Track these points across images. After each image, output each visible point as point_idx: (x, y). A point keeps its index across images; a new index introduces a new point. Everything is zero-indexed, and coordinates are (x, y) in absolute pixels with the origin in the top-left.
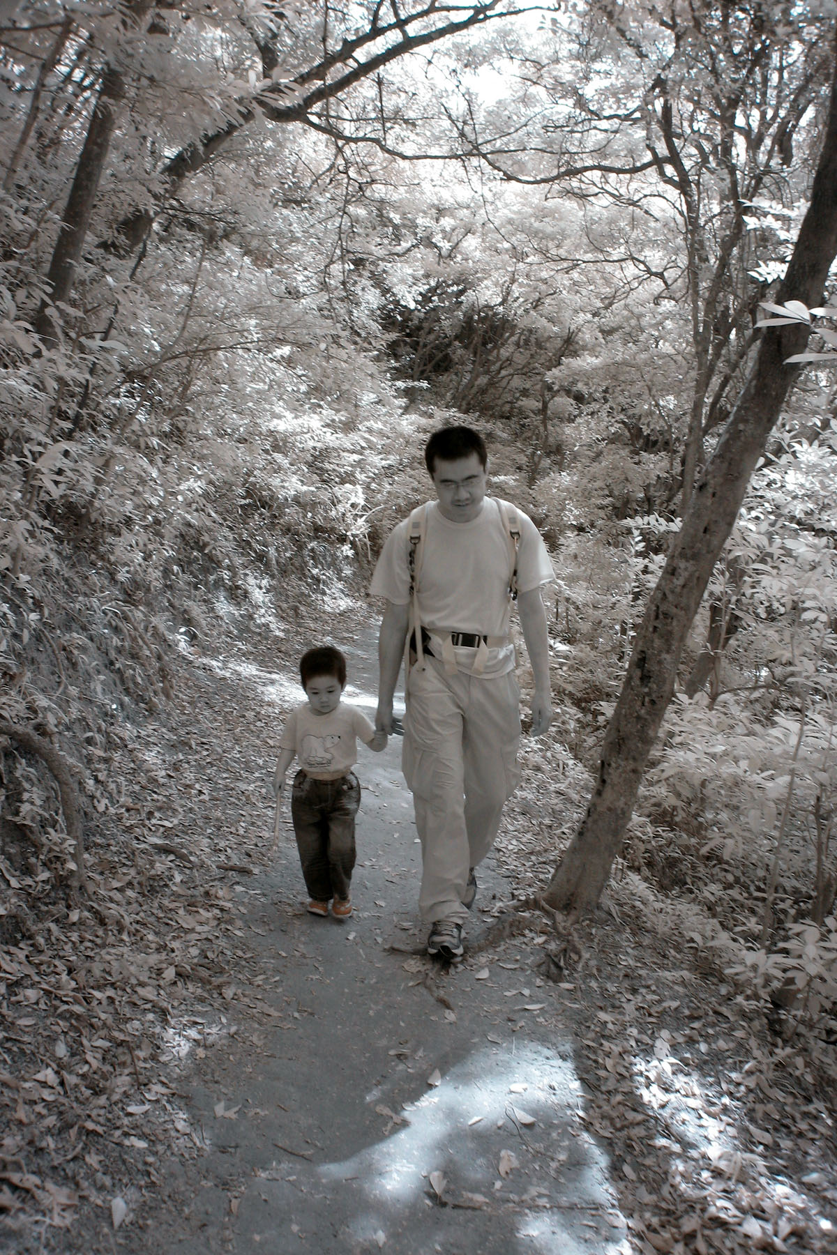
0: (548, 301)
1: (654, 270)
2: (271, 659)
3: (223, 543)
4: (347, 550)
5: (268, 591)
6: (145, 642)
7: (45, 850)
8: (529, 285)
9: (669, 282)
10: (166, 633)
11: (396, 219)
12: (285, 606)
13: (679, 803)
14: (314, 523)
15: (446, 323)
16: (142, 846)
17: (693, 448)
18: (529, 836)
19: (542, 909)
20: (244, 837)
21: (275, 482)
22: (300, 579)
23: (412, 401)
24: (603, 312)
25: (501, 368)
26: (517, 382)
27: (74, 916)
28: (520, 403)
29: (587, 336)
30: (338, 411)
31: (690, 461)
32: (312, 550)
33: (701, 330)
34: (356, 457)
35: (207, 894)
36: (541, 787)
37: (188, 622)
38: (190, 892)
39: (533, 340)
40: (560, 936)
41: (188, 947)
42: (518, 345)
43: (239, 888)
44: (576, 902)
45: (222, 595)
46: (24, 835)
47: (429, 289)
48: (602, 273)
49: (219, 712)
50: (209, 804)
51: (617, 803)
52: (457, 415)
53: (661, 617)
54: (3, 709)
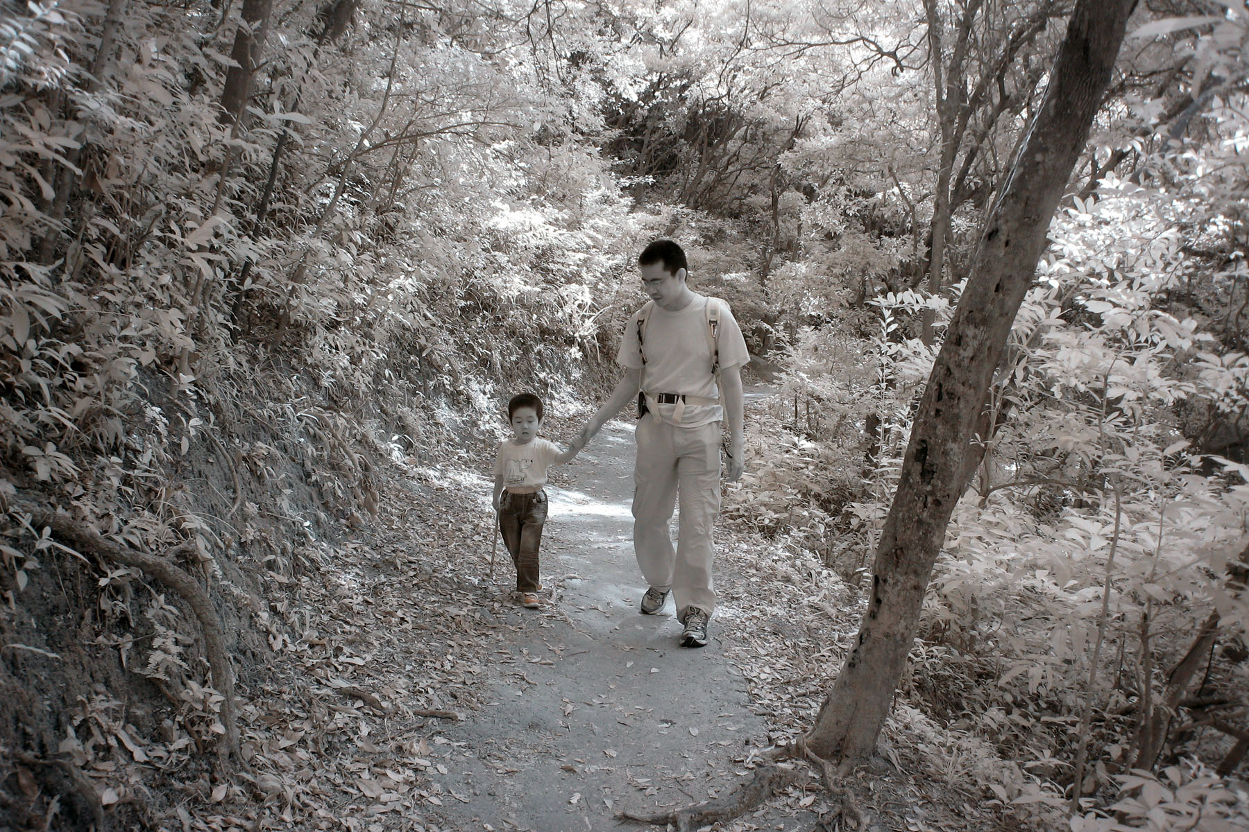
0: (774, 91)
1: (885, 50)
3: (443, 346)
4: (575, 352)
5: (492, 397)
6: (347, 453)
7: (185, 708)
8: (755, 74)
10: (376, 441)
11: (615, 10)
13: (952, 617)
14: (540, 325)
15: (670, 120)
16: (324, 691)
17: (940, 227)
18: (783, 661)
19: (807, 758)
20: (449, 673)
21: (497, 281)
23: (638, 199)
24: (833, 97)
25: (728, 164)
26: (745, 178)
27: (219, 793)
28: (749, 199)
29: (818, 123)
30: (560, 210)
31: (938, 241)
32: (539, 353)
33: (945, 97)
34: (582, 256)
35: (400, 748)
36: (793, 601)
37: (403, 428)
38: (378, 749)
39: (760, 133)
40: (831, 795)
41: (368, 823)
42: (745, 139)
43: (440, 740)
44: (847, 748)
45: (443, 401)
46: (159, 691)
47: (652, 85)
48: (829, 56)
49: (432, 527)
50: (411, 635)
51: (895, 628)
52: (685, 210)
53: (945, 397)
54: (132, 533)
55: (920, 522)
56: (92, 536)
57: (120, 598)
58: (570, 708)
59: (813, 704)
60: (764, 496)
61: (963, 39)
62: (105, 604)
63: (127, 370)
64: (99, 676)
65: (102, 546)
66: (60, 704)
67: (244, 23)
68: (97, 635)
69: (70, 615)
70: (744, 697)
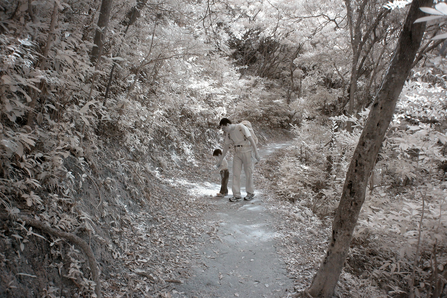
0: (291, 34)
1: (331, 19)
2: (193, 176)
3: (174, 133)
5: (192, 149)
7: (82, 289)
8: (284, 28)
9: (338, 23)
10: (150, 170)
11: (233, 7)
12: (198, 154)
14: (208, 122)
15: (253, 45)
16: (133, 274)
17: (353, 85)
18: (299, 255)
20: (177, 264)
21: (192, 108)
22: (204, 143)
23: (243, 74)
24: (312, 36)
25: (275, 60)
26: (281, 65)
28: (282, 73)
29: (307, 46)
30: (215, 80)
31: (352, 90)
32: (208, 132)
33: (354, 39)
34: (223, 96)
36: (302, 229)
37: (160, 165)
39: (286, 49)
42: (280, 51)
43: (175, 292)
44: (323, 293)
45: (174, 152)
46: (73, 282)
47: (247, 32)
48: (311, 22)
49: (170, 203)
50: (164, 248)
51: (341, 250)
52: (260, 78)
53: (359, 165)
54: (61, 224)
55: (350, 211)
56: (47, 227)
57: (58, 249)
58: (222, 276)
59: (310, 273)
60: (290, 187)
61: (360, 17)
62: (53, 252)
63: (59, 162)
64: (51, 279)
65: (51, 231)
66: (37, 291)
67: (99, 28)
68: (50, 264)
69: (40, 257)
70: (285, 271)
